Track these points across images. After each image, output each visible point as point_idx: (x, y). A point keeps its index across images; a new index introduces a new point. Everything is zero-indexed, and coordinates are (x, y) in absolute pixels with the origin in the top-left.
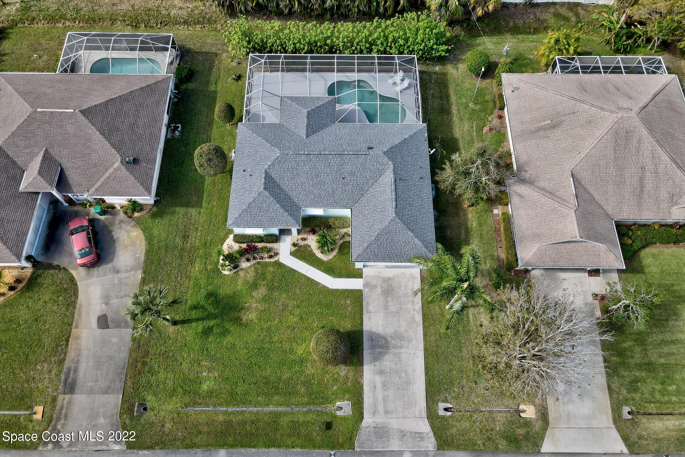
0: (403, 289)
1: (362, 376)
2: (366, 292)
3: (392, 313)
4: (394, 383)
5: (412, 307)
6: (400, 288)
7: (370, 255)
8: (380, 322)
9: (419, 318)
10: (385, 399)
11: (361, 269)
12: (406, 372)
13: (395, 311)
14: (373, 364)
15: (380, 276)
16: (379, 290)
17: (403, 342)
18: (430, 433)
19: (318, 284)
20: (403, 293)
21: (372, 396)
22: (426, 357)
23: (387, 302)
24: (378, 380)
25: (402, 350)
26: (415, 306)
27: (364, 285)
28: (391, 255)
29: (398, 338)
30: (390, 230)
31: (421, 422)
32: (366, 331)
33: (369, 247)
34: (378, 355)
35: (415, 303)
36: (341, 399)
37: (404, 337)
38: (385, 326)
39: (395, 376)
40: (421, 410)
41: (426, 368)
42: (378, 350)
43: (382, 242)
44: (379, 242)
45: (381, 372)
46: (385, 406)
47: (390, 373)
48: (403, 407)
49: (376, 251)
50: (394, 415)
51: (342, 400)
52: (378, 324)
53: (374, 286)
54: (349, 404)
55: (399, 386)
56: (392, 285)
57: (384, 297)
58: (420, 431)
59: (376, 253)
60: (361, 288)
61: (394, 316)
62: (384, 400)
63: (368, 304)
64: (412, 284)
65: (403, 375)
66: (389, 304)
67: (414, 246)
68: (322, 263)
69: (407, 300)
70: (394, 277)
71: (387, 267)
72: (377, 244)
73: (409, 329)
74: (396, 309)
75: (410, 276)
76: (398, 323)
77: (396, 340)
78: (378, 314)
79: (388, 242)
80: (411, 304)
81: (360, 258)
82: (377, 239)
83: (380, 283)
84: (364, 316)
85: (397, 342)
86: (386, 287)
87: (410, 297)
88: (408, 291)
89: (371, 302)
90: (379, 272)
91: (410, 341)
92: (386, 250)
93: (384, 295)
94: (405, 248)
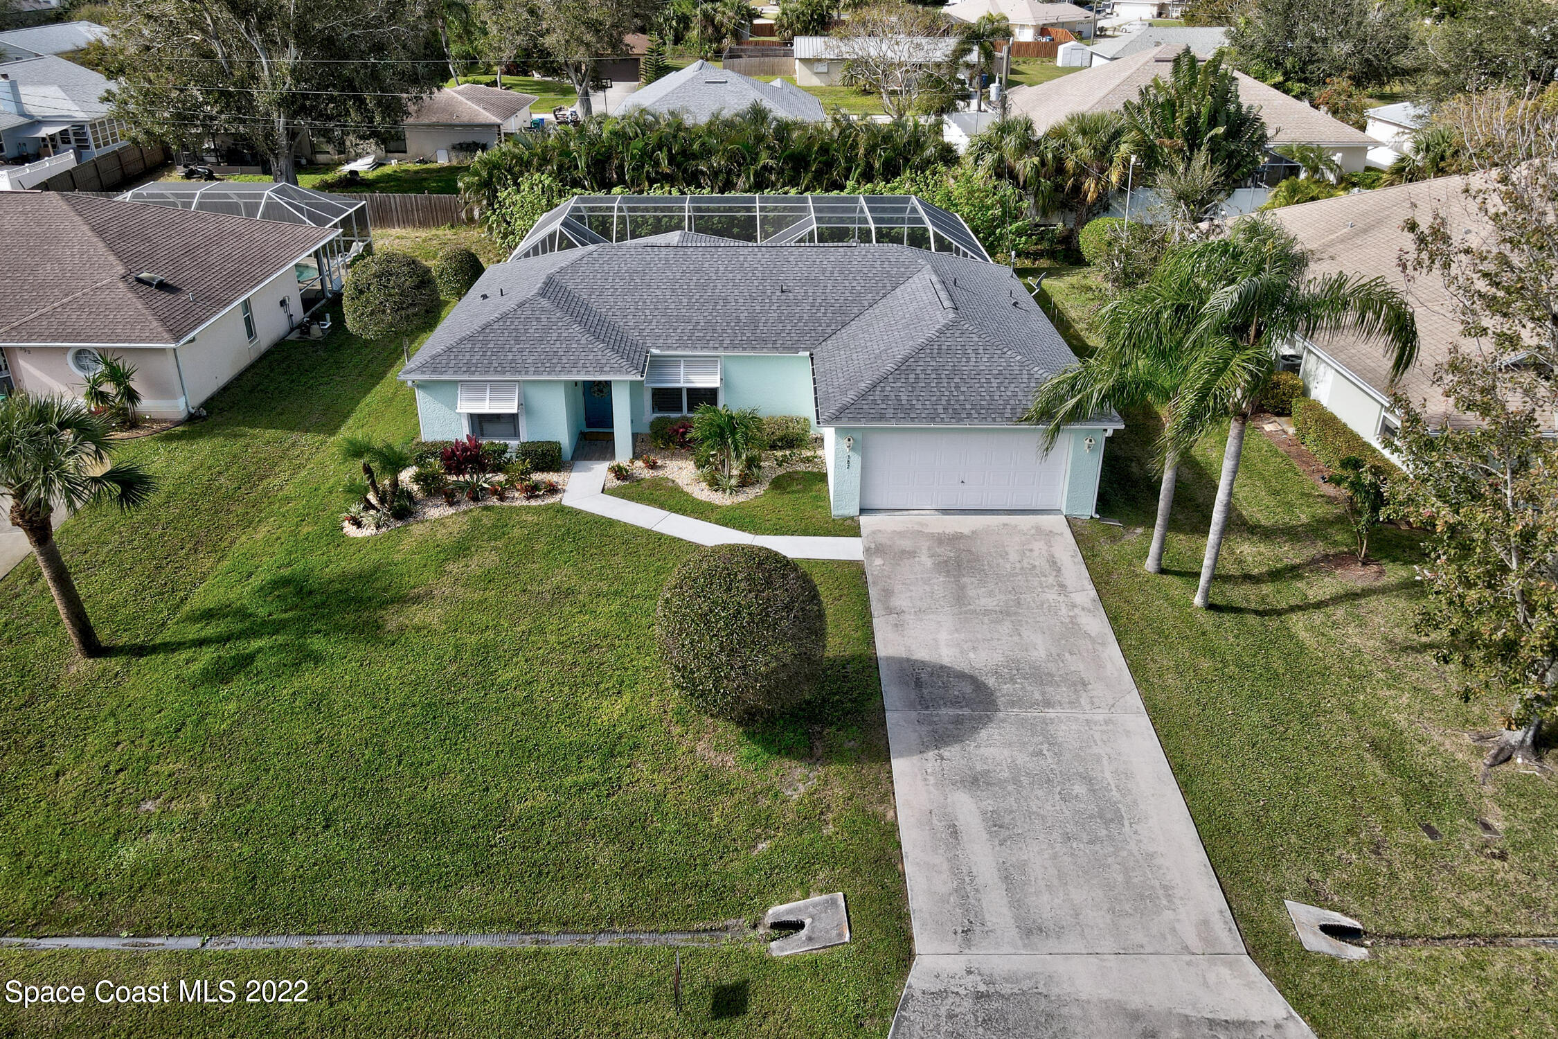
0: (1013, 556)
1: (888, 795)
2: (875, 567)
3: (987, 612)
4: (1043, 818)
5: (1062, 598)
6: (1004, 555)
7: (884, 406)
8: (943, 636)
9: (1097, 624)
10: (1011, 877)
11: (852, 518)
12: (1088, 780)
13: (997, 608)
14: (931, 754)
15: (926, 531)
16: (926, 560)
17: (1049, 689)
18: (1291, 1024)
20: (1018, 566)
21: (945, 866)
22: (1164, 737)
23: (962, 588)
24: (966, 808)
25: (1051, 713)
26: (1073, 595)
27: (867, 551)
28: (958, 407)
29: (1026, 679)
30: (944, 347)
31: (1225, 972)
32: (888, 659)
33: (879, 388)
34: (951, 726)
35: (1070, 590)
36: (792, 891)
37: (1050, 674)
38: (966, 646)
39: (1040, 793)
40: (1205, 923)
41: (1178, 769)
42: (947, 712)
43: (922, 376)
44: (913, 376)
45: (975, 781)
46: (1017, 904)
47: (1016, 781)
48: (1111, 910)
49: (904, 398)
50: (1073, 943)
51: (798, 893)
52: (935, 640)
53: (903, 552)
54: (834, 902)
55: (1070, 828)
56: (973, 549)
57: (947, 576)
58: (1233, 1016)
59: (904, 402)
60: (857, 555)
62: (1006, 878)
63: (888, 593)
64: (1045, 548)
65: (1079, 789)
66: (971, 592)
68: (714, 508)
69: (1036, 584)
70: (973, 532)
71: (946, 512)
72: (903, 380)
73: (1067, 654)
74: (1001, 604)
75: (1033, 531)
76: (1016, 638)
77: (1021, 684)
78: (931, 616)
79: (943, 376)
80: (1053, 591)
81: (849, 415)
82: (903, 368)
83: (925, 545)
84: (875, 621)
85: (1023, 688)
86: (952, 555)
87: (1046, 576)
88: (1037, 563)
89: (898, 587)
90: (920, 524)
91: (1079, 687)
92: (938, 393)
93: (948, 571)
94: (1003, 389)
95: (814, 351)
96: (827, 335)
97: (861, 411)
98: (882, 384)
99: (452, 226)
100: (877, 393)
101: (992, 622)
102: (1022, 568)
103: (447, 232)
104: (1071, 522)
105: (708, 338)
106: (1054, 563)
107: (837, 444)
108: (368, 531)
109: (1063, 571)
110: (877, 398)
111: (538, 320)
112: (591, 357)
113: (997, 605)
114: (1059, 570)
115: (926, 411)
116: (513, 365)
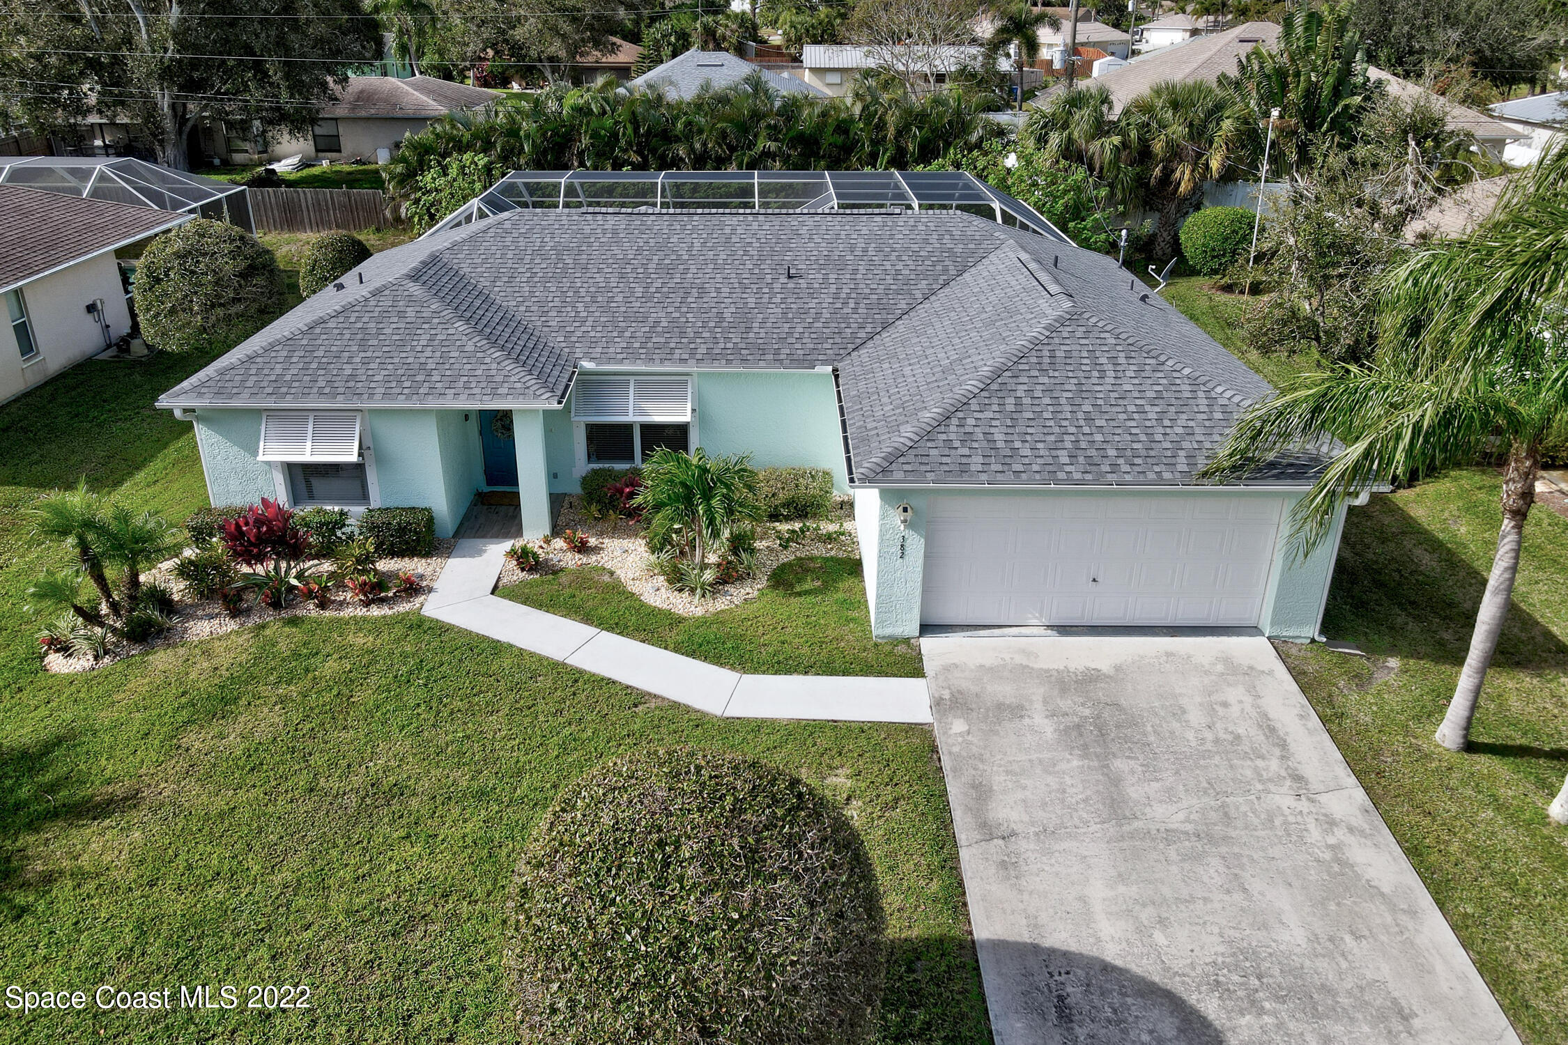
0: (1196, 717)
3: (1170, 836)
5: (1304, 805)
6: (1179, 713)
7: (966, 451)
8: (1098, 891)
11: (907, 641)
13: (1189, 827)
15: (1036, 666)
16: (1042, 724)
19: (638, 698)
20: (1209, 735)
23: (1115, 781)
26: (1323, 798)
27: (937, 704)
28: (1093, 453)
29: (1282, 1000)
30: (1059, 354)
32: (999, 946)
33: (954, 421)
35: (1315, 786)
37: (1325, 989)
38: (1146, 915)
43: (1027, 401)
44: (1011, 400)
49: (999, 437)
52: (1082, 899)
53: (1000, 707)
56: (1123, 702)
57: (1085, 756)
59: (1000, 444)
60: (920, 713)
61: (1196, 857)
63: (981, 792)
64: (1248, 700)
66: (1134, 792)
67: (1218, 416)
68: (675, 621)
69: (1249, 773)
70: (1118, 668)
71: (1065, 630)
72: (995, 408)
73: (1348, 938)
74: (1194, 816)
75: (1220, 668)
76: (1238, 897)
77: (1274, 1013)
78: (1066, 845)
79: (1063, 401)
80: (1285, 789)
81: (907, 467)
82: (994, 387)
83: (1037, 692)
84: (964, 854)
85: (1280, 1026)
86: (1087, 712)
87: (1263, 758)
88: (1241, 731)
89: (999, 780)
90: (1023, 651)
91: (1396, 1025)
92: (1057, 430)
93: (1085, 747)
94: (1167, 423)
95: (840, 366)
96: (859, 341)
97: (925, 460)
98: (960, 415)
99: (378, 230)
100: (953, 428)
101: (1185, 858)
102: (1217, 741)
103: (372, 236)
104: (1280, 646)
105: (673, 345)
106: (1273, 730)
107: (883, 517)
108: (81, 663)
109: (1293, 747)
110: (952, 436)
111: (401, 315)
112: (479, 372)
113: (1187, 820)
114: (1283, 745)
115: (1039, 461)
116: (351, 384)
